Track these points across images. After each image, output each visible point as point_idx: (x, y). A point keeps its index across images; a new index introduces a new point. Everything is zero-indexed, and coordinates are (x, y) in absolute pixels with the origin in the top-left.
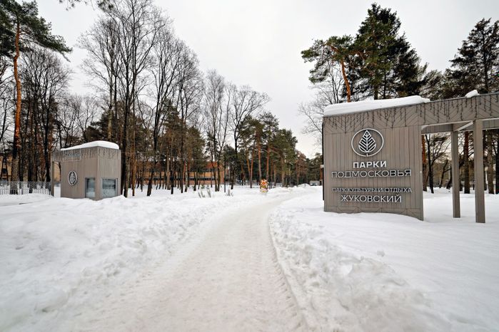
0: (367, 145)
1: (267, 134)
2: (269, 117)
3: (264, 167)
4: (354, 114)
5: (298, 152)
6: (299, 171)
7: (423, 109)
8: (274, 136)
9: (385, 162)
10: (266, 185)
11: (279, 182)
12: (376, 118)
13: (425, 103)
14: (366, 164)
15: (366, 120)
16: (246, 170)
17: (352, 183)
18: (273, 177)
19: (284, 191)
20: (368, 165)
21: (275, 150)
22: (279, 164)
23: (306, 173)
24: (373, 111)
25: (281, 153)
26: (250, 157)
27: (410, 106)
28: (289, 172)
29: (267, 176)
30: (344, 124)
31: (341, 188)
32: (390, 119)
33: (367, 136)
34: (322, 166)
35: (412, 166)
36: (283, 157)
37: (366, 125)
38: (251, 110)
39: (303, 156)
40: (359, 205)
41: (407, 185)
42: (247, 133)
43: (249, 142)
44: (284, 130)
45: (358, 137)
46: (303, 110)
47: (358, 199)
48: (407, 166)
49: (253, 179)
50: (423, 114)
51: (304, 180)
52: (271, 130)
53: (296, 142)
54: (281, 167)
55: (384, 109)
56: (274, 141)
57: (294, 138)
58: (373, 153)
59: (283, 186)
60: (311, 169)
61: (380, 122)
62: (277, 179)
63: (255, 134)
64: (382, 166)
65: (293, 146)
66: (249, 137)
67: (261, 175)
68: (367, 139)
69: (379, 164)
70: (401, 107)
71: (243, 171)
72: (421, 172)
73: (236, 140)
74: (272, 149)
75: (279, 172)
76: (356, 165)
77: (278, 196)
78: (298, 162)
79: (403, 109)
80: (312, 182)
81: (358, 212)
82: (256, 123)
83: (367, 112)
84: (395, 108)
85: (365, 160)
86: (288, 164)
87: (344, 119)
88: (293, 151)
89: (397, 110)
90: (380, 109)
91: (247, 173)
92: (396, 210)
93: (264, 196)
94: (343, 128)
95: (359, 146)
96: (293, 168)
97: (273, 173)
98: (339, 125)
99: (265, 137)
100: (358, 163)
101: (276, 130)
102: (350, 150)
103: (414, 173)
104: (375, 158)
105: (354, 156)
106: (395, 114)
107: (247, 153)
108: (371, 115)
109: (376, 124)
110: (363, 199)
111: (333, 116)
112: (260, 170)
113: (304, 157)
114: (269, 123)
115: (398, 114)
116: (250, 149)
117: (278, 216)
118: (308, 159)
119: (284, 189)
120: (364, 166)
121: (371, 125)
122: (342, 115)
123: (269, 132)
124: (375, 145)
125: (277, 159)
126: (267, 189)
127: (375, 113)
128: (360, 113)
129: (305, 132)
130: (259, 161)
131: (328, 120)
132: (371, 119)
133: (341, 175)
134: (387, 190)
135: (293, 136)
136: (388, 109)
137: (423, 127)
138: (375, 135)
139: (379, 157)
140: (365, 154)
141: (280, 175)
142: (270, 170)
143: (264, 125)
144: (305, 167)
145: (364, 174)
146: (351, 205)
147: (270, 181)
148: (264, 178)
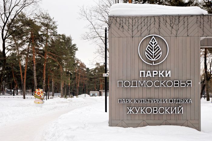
0: (153, 53)
1: (44, 38)
2: (47, 18)
3: (40, 75)
4: (142, 17)
5: (78, 60)
6: (79, 81)
7: (202, 20)
8: (52, 41)
9: (170, 72)
10: (42, 95)
11: (58, 92)
12: (161, 25)
13: (203, 15)
14: (152, 73)
15: (152, 25)
16: (18, 77)
17: (138, 93)
18: (51, 87)
19: (62, 102)
20: (154, 74)
21: (53, 57)
22: (58, 72)
23: (86, 83)
24: (159, 17)
25: (60, 60)
26: (23, 62)
27: (192, 16)
28: (69, 82)
29: (44, 86)
30: (131, 27)
31: (127, 100)
32: (174, 27)
33: (153, 43)
34: (105, 75)
35: (192, 77)
36: (62, 64)
37: (152, 31)
38: (24, 6)
39: (82, 65)
40: (145, 118)
41: (188, 96)
42: (19, 34)
43: (22, 44)
44: (64, 36)
45: (145, 43)
46: (84, 13)
47: (144, 110)
48: (188, 77)
49: (27, 88)
50: (202, 26)
51: (84, 90)
52: (49, 34)
53: (76, 50)
54: (60, 76)
55: (170, 16)
56: (53, 46)
57: (74, 45)
58: (158, 61)
59: (62, 97)
60: (91, 79)
61: (166, 29)
62: (55, 88)
63: (29, 36)
64: (167, 75)
65: (73, 54)
66: (21, 38)
67: (36, 84)
68: (153, 46)
69: (164, 74)
70: (185, 16)
71: (14, 79)
72: (199, 83)
73: (4, 40)
74: (50, 55)
75: (58, 81)
76: (142, 73)
77: (55, 108)
78: (78, 71)
79: (186, 18)
80: (91, 93)
81: (144, 126)
82: (30, 23)
83: (154, 17)
84: (179, 16)
85: (152, 68)
86: (68, 73)
87: (130, 21)
88: (73, 59)
89: (181, 18)
90: (166, 16)
91: (19, 81)
92: (179, 122)
93: (39, 108)
94: (130, 31)
95: (146, 53)
96: (73, 77)
97: (51, 82)
98: (126, 27)
99: (42, 41)
100: (144, 72)
101: (54, 34)
102: (137, 56)
103: (194, 84)
104: (160, 67)
105: (141, 63)
106: (179, 22)
107: (19, 57)
108: (157, 20)
109: (161, 30)
110: (149, 111)
111: (120, 17)
112: (35, 78)
113: (85, 67)
114: (47, 25)
115: (182, 22)
116: (23, 53)
117: (54, 135)
118: (88, 69)
119: (63, 99)
120: (150, 75)
121: (157, 31)
122: (129, 17)
123: (46, 35)
124: (161, 53)
125: (55, 66)
126: (42, 99)
127: (161, 19)
128: (147, 17)
129: (86, 37)
130: (35, 68)
131: (114, 21)
132: (157, 25)
133: (127, 84)
134: (171, 101)
135: (73, 43)
136: (173, 16)
137: (202, 38)
138: (161, 42)
139: (164, 67)
140: (151, 62)
141: (59, 85)
142: (47, 79)
143: (40, 27)
144: (85, 77)
145: (150, 84)
146: (137, 118)
147: (47, 90)
148: (39, 87)
